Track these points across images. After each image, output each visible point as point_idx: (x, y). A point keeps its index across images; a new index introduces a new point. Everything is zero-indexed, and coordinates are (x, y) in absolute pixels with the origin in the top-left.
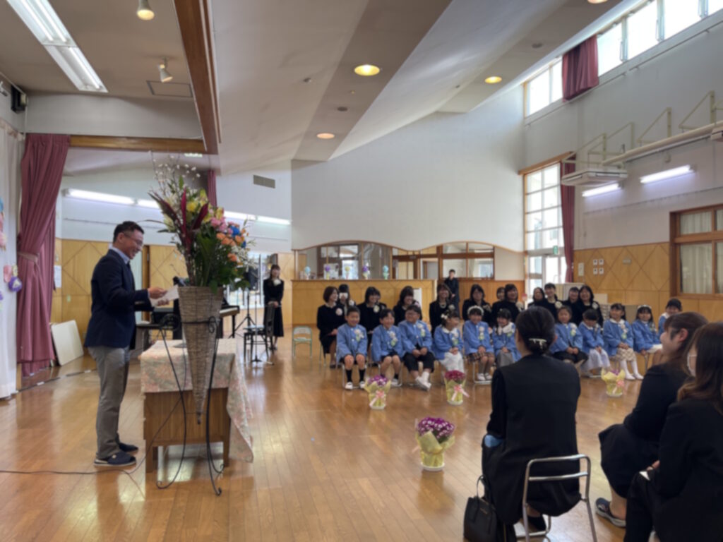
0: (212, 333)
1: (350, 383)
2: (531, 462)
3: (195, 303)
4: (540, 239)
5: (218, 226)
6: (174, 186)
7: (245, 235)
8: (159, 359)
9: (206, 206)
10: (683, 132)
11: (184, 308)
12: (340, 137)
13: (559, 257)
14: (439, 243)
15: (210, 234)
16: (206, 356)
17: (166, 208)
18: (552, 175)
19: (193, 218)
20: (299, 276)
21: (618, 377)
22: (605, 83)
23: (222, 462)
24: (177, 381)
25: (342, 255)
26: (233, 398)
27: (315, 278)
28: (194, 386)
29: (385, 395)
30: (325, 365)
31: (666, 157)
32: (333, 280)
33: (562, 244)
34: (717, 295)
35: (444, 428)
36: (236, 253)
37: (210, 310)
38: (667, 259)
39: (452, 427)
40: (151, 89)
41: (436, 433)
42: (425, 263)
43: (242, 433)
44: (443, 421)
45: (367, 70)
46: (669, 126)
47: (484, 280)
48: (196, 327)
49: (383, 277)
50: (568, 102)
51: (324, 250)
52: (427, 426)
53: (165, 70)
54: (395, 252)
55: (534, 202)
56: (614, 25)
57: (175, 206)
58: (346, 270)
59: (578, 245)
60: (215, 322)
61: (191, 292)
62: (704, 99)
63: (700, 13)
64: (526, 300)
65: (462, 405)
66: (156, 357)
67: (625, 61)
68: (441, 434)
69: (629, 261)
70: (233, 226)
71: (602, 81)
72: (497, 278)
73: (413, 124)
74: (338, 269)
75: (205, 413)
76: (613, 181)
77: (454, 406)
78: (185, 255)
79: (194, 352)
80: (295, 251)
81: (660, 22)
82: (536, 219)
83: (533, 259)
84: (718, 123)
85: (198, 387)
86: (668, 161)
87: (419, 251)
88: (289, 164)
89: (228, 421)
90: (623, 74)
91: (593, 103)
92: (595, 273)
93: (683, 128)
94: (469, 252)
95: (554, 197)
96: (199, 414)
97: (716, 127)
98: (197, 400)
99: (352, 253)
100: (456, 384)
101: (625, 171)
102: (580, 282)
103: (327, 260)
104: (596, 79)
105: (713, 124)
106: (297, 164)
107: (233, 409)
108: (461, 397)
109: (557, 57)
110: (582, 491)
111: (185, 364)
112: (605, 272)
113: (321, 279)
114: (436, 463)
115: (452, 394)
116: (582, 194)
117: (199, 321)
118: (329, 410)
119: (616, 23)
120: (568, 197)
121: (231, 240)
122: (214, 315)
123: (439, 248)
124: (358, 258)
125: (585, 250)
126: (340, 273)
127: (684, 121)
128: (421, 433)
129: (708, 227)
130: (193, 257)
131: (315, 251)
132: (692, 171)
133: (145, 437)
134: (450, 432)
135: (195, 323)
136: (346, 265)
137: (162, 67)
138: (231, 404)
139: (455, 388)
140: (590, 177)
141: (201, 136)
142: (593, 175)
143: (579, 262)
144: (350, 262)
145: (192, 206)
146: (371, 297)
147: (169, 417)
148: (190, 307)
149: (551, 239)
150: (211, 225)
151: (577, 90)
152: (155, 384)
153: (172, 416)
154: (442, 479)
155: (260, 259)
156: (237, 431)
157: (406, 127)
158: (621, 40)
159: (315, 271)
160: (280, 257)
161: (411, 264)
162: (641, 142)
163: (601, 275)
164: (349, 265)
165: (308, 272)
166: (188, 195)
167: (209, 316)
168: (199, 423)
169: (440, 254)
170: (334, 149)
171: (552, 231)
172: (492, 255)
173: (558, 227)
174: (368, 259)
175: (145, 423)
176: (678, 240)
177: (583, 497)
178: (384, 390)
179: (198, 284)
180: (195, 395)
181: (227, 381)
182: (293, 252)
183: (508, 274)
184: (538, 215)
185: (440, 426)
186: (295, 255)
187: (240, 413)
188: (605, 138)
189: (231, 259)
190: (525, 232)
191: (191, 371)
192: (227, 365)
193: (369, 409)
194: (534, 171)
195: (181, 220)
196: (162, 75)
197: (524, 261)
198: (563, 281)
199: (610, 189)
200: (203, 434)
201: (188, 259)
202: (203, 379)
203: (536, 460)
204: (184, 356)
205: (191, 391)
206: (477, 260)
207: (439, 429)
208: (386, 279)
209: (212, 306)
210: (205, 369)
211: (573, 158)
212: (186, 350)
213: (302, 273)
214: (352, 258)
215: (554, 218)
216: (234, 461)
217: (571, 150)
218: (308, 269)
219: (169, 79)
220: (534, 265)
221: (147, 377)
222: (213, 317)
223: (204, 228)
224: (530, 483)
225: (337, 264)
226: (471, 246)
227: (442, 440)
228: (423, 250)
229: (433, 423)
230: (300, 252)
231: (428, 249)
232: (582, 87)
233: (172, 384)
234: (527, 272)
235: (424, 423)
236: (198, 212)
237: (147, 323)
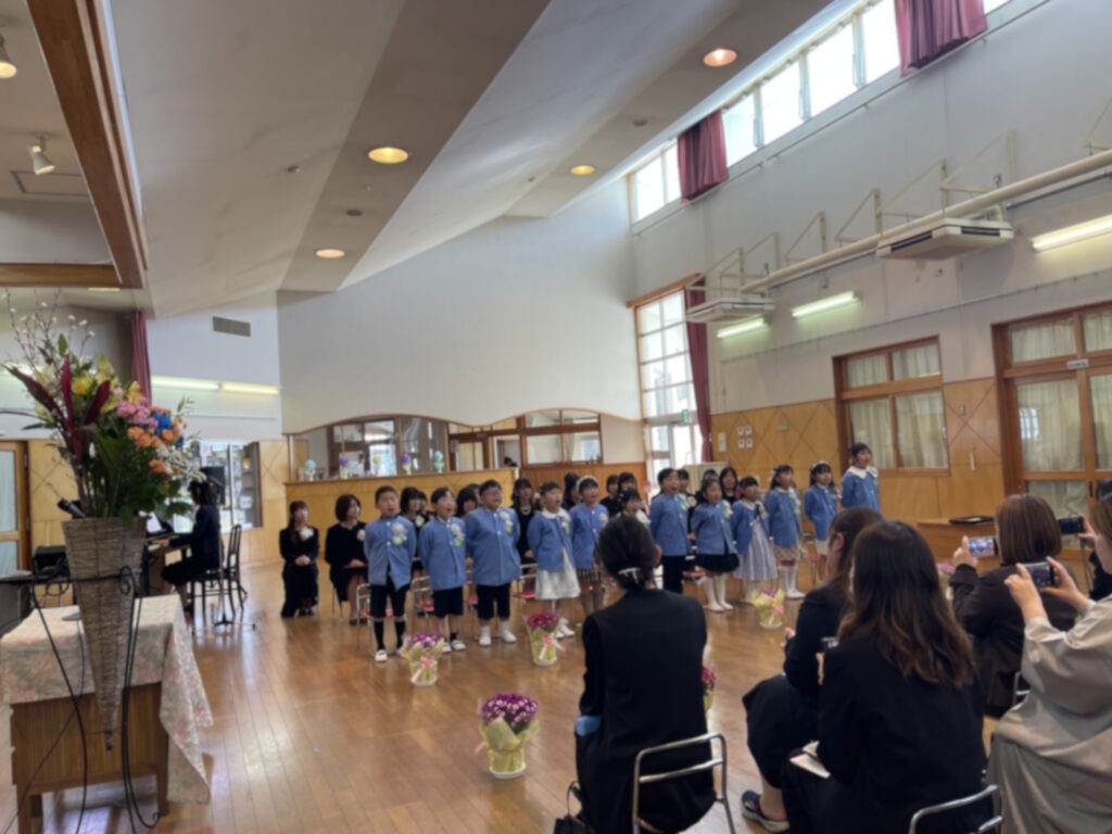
0: (127, 594)
1: (382, 651)
2: (642, 753)
3: (94, 546)
4: (663, 401)
5: (131, 416)
6: (48, 351)
7: (180, 426)
8: (35, 643)
9: (107, 384)
10: (841, 246)
11: (74, 556)
12: (353, 256)
13: (691, 426)
14: (519, 412)
15: (116, 429)
16: (118, 634)
17: (36, 389)
18: (674, 306)
19: (84, 404)
20: (297, 476)
21: (774, 600)
22: (738, 177)
23: (155, 809)
24: (67, 681)
25: (369, 437)
26: (170, 699)
27: (326, 476)
28: (97, 686)
29: (435, 663)
30: (341, 620)
31: (822, 280)
32: (355, 479)
33: (693, 407)
34: (901, 469)
35: (522, 709)
36: (165, 459)
37: (123, 556)
38: (833, 422)
39: (535, 705)
40: (20, 183)
41: (509, 718)
42: (500, 443)
43: (189, 757)
44: (521, 698)
45: (388, 155)
46: (824, 238)
47: (589, 465)
48: (96, 586)
49: (436, 469)
50: (688, 202)
51: (337, 430)
52: (496, 708)
53: (41, 155)
54: (454, 430)
55: (652, 348)
56: (744, 97)
57: (52, 384)
58: (376, 461)
59: (716, 408)
60: (131, 575)
61: (86, 529)
62: (865, 200)
63: (856, 81)
64: (650, 490)
65: (555, 664)
66: (29, 642)
67: (761, 147)
68: (517, 719)
69: (784, 428)
70: (160, 414)
71: (732, 175)
72: (607, 461)
73: (470, 234)
74: (364, 460)
75: (120, 730)
76: (756, 316)
77: (543, 668)
78: (74, 464)
79: (95, 629)
80: (288, 435)
81: (804, 93)
82: (656, 371)
83: (655, 431)
84: (885, 233)
85: (104, 689)
86: (825, 287)
87: (491, 426)
88: (273, 298)
89: (163, 739)
90: (760, 165)
91: (722, 203)
92: (742, 446)
93: (840, 240)
94: (563, 423)
95: (678, 340)
96: (109, 733)
97: (882, 238)
98: (103, 710)
99: (386, 432)
100: (545, 633)
101: (770, 300)
102: (722, 460)
103: (343, 447)
104: (724, 172)
105: (877, 236)
106: (285, 297)
107: (170, 718)
108: (553, 653)
109: (670, 139)
110: (718, 788)
111: (83, 650)
112: (754, 443)
113: (336, 478)
114: (512, 766)
115: (539, 651)
116: (716, 334)
117: (102, 575)
118: (346, 696)
119: (746, 93)
120: (698, 340)
121: (155, 438)
122: (130, 564)
123: (520, 420)
124: (394, 441)
125: (726, 414)
126: (367, 467)
127: (843, 230)
128: (487, 721)
129: (882, 378)
130: (87, 469)
131: (323, 435)
132: (856, 299)
133: (15, 781)
134: (531, 713)
135: (97, 579)
136: (376, 452)
137: (37, 149)
138: (168, 709)
139: (544, 639)
140: (725, 310)
141: (111, 260)
142: (729, 306)
143: (719, 431)
144: (383, 447)
145: (81, 385)
146: (412, 502)
147: (57, 741)
148: (85, 553)
149: (680, 400)
150: (119, 413)
151: (700, 185)
152: (29, 688)
153: (62, 740)
154: (522, 790)
155: (228, 452)
156: (180, 753)
157: (458, 238)
158: (753, 118)
159: (325, 464)
160: (264, 448)
161: (479, 446)
162: (788, 261)
163: (750, 449)
164: (380, 452)
165: (311, 468)
166: (73, 367)
167: (120, 566)
168: (109, 748)
169: (522, 428)
170: (345, 273)
171: (681, 388)
172: (597, 427)
173: (687, 383)
174: (414, 440)
175: (15, 756)
176: (847, 395)
177: (719, 796)
178: (432, 654)
179: (99, 514)
180: (99, 701)
181: (160, 670)
182: (285, 438)
183: (621, 455)
184: (659, 366)
185: (516, 707)
186: (288, 441)
187: (184, 722)
188: (741, 254)
189: (156, 470)
190: (642, 391)
191: (92, 661)
192: (159, 644)
193: (412, 686)
194: (647, 303)
195: (64, 409)
196: (36, 163)
197: (643, 434)
198: (699, 460)
199: (754, 326)
200: (118, 765)
201: (80, 474)
202: (112, 672)
203: (648, 750)
204: (79, 636)
205: (91, 696)
206: (578, 435)
207: (514, 712)
208: (440, 471)
209: (124, 549)
210: (117, 654)
211: (702, 283)
212: (80, 623)
213: (301, 472)
214: (387, 442)
215: (681, 369)
216: (178, 806)
217: (697, 272)
218: (312, 464)
219: (49, 168)
220: (657, 438)
221: (14, 677)
222: (127, 567)
223: (106, 420)
224: (643, 786)
225: (361, 452)
226: (566, 414)
227: (519, 728)
228: (496, 423)
229: (505, 703)
230: (297, 437)
231: (503, 421)
232: (707, 182)
233: (59, 685)
234: (648, 449)
235: (491, 704)
236: (94, 393)
237: (27, 573)
